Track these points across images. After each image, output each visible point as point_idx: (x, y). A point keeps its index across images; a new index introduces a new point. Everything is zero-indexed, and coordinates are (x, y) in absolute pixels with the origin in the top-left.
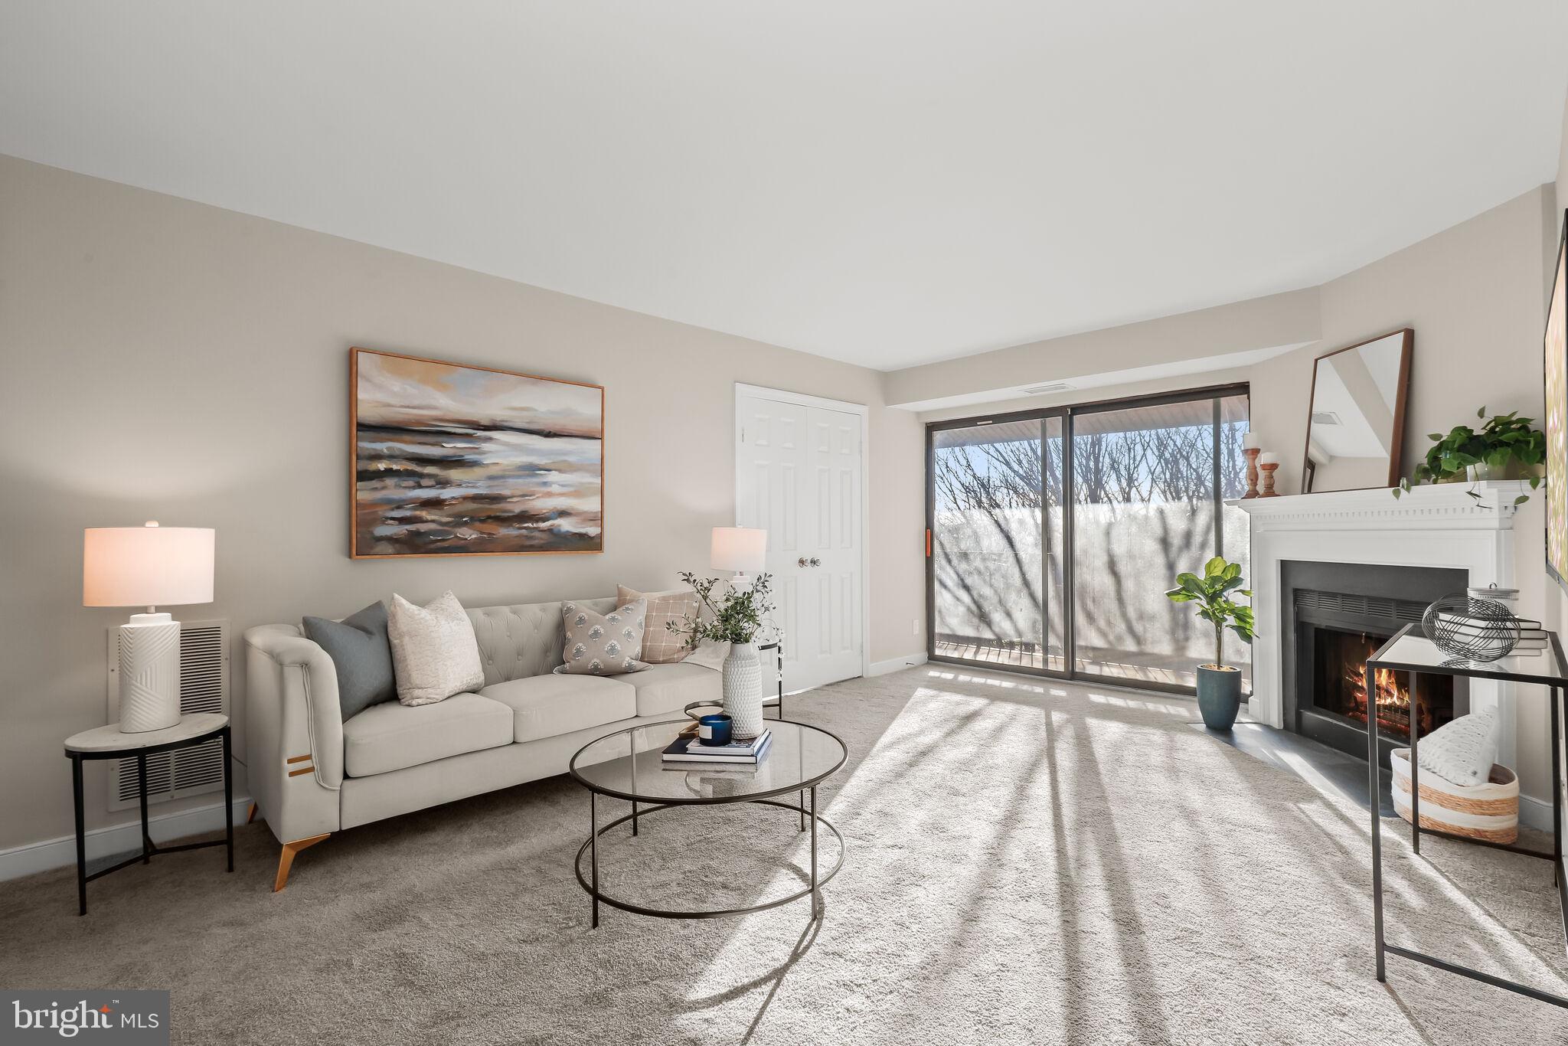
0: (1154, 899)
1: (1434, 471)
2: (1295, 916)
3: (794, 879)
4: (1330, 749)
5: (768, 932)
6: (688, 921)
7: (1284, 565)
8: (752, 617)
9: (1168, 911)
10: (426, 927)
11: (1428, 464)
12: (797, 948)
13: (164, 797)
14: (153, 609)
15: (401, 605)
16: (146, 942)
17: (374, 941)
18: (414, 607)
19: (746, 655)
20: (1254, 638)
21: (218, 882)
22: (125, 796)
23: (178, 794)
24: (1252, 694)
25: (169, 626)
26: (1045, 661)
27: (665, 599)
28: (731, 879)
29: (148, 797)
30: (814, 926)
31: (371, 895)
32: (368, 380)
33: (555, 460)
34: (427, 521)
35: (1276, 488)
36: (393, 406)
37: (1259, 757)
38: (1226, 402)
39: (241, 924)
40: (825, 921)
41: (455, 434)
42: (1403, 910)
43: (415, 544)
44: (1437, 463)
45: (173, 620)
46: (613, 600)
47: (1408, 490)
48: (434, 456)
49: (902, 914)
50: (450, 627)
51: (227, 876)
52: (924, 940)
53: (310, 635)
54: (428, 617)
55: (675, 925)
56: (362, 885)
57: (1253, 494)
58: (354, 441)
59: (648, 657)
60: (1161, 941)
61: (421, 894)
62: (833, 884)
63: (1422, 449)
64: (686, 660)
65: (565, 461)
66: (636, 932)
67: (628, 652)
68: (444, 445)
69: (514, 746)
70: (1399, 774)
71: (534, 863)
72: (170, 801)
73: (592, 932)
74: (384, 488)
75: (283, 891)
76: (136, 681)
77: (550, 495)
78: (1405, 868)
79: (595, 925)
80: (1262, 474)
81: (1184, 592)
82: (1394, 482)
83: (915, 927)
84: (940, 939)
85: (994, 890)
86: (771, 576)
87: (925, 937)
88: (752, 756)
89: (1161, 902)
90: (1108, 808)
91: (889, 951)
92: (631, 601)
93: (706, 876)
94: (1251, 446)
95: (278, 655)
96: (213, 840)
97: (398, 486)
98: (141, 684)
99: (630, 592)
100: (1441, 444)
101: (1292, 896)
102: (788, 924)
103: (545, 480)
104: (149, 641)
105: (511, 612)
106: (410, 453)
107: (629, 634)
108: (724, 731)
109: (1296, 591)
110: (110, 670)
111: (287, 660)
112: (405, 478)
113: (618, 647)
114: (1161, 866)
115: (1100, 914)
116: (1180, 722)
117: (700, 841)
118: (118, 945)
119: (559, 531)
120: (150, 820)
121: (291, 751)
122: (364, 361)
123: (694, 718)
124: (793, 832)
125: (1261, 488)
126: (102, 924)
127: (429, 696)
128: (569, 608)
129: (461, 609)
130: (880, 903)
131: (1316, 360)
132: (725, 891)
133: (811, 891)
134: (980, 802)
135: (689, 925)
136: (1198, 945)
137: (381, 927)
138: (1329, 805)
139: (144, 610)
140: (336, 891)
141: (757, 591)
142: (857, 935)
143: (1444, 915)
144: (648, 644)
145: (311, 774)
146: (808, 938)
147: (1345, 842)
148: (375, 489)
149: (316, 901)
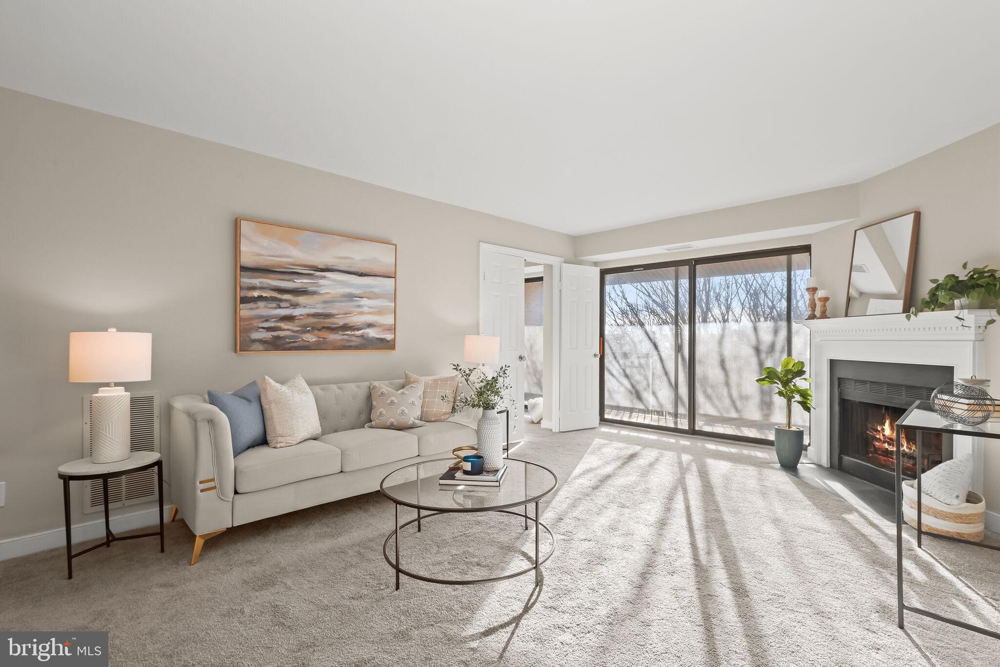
0: (754, 574)
1: (933, 303)
2: (844, 586)
3: (523, 560)
4: (860, 480)
5: (508, 593)
6: (457, 586)
7: (833, 363)
8: (497, 393)
9: (763, 582)
10: (290, 589)
11: (929, 298)
12: (527, 604)
13: (119, 504)
14: (113, 385)
15: (269, 384)
16: (111, 596)
17: (257, 597)
18: (277, 385)
19: (493, 417)
20: (812, 409)
21: (155, 559)
22: (94, 504)
23: (128, 503)
24: (809, 445)
25: (123, 395)
26: (676, 423)
27: (435, 381)
28: (483, 559)
29: (109, 504)
30: (537, 590)
31: (254, 568)
32: (247, 238)
33: (366, 291)
34: (284, 330)
35: (828, 313)
36: (262, 255)
37: (815, 485)
38: (796, 257)
39: (172, 586)
40: (544, 587)
41: (302, 274)
42: (913, 582)
43: (276, 344)
44: (934, 298)
45: (125, 391)
46: (402, 381)
47: (916, 315)
48: (289, 288)
49: (592, 582)
50: (301, 397)
51: (160, 555)
52: (608, 599)
53: (212, 402)
54: (287, 391)
55: (449, 589)
56: (247, 562)
57: (812, 317)
58: (239, 277)
59: (425, 418)
60: (759, 602)
61: (285, 568)
62: (548, 562)
63: (925, 289)
64: (449, 420)
65: (372, 291)
66: (424, 593)
67: (413, 415)
68: (295, 280)
69: (341, 474)
70: (907, 497)
71: (356, 549)
72: (121, 507)
73: (396, 593)
74: (257, 308)
75: (197, 565)
76: (103, 430)
77: (362, 313)
78: (913, 557)
79: (397, 588)
80: (819, 304)
81: (767, 379)
82: (906, 310)
83: (601, 591)
84: (618, 599)
85: (651, 568)
86: (509, 366)
87: (608, 598)
88: (497, 481)
89: (758, 577)
90: (721, 517)
91: (586, 606)
92: (413, 382)
93: (466, 558)
94: (812, 285)
95: (194, 414)
96: (150, 532)
97: (266, 307)
98: (106, 432)
99: (413, 376)
100: (938, 285)
101: (841, 573)
102: (521, 589)
103: (359, 304)
104: (111, 405)
105: (338, 388)
106: (274, 286)
107: (413, 403)
108: (479, 466)
109: (839, 379)
110: (84, 423)
111: (199, 418)
112: (271, 302)
113: (406, 411)
114: (756, 553)
115: (719, 584)
116: (764, 462)
117: (461, 536)
118: (94, 598)
119: (368, 336)
120: (110, 519)
121: (202, 476)
122: (245, 226)
123: (459, 457)
124: (520, 530)
125: (818, 313)
126: (83, 585)
127: (288, 442)
128: (374, 386)
129: (307, 386)
130: (579, 576)
131: (856, 231)
132: (479, 567)
133: (535, 568)
134: (639, 512)
135: (457, 589)
136: (783, 604)
137: (261, 588)
138: (863, 516)
139: (107, 385)
140: (231, 566)
141: (501, 376)
142: (565, 596)
143: (939, 586)
144: (425, 409)
145: (214, 491)
146: (534, 597)
147: (874, 540)
148: (252, 309)
149: (218, 571)
